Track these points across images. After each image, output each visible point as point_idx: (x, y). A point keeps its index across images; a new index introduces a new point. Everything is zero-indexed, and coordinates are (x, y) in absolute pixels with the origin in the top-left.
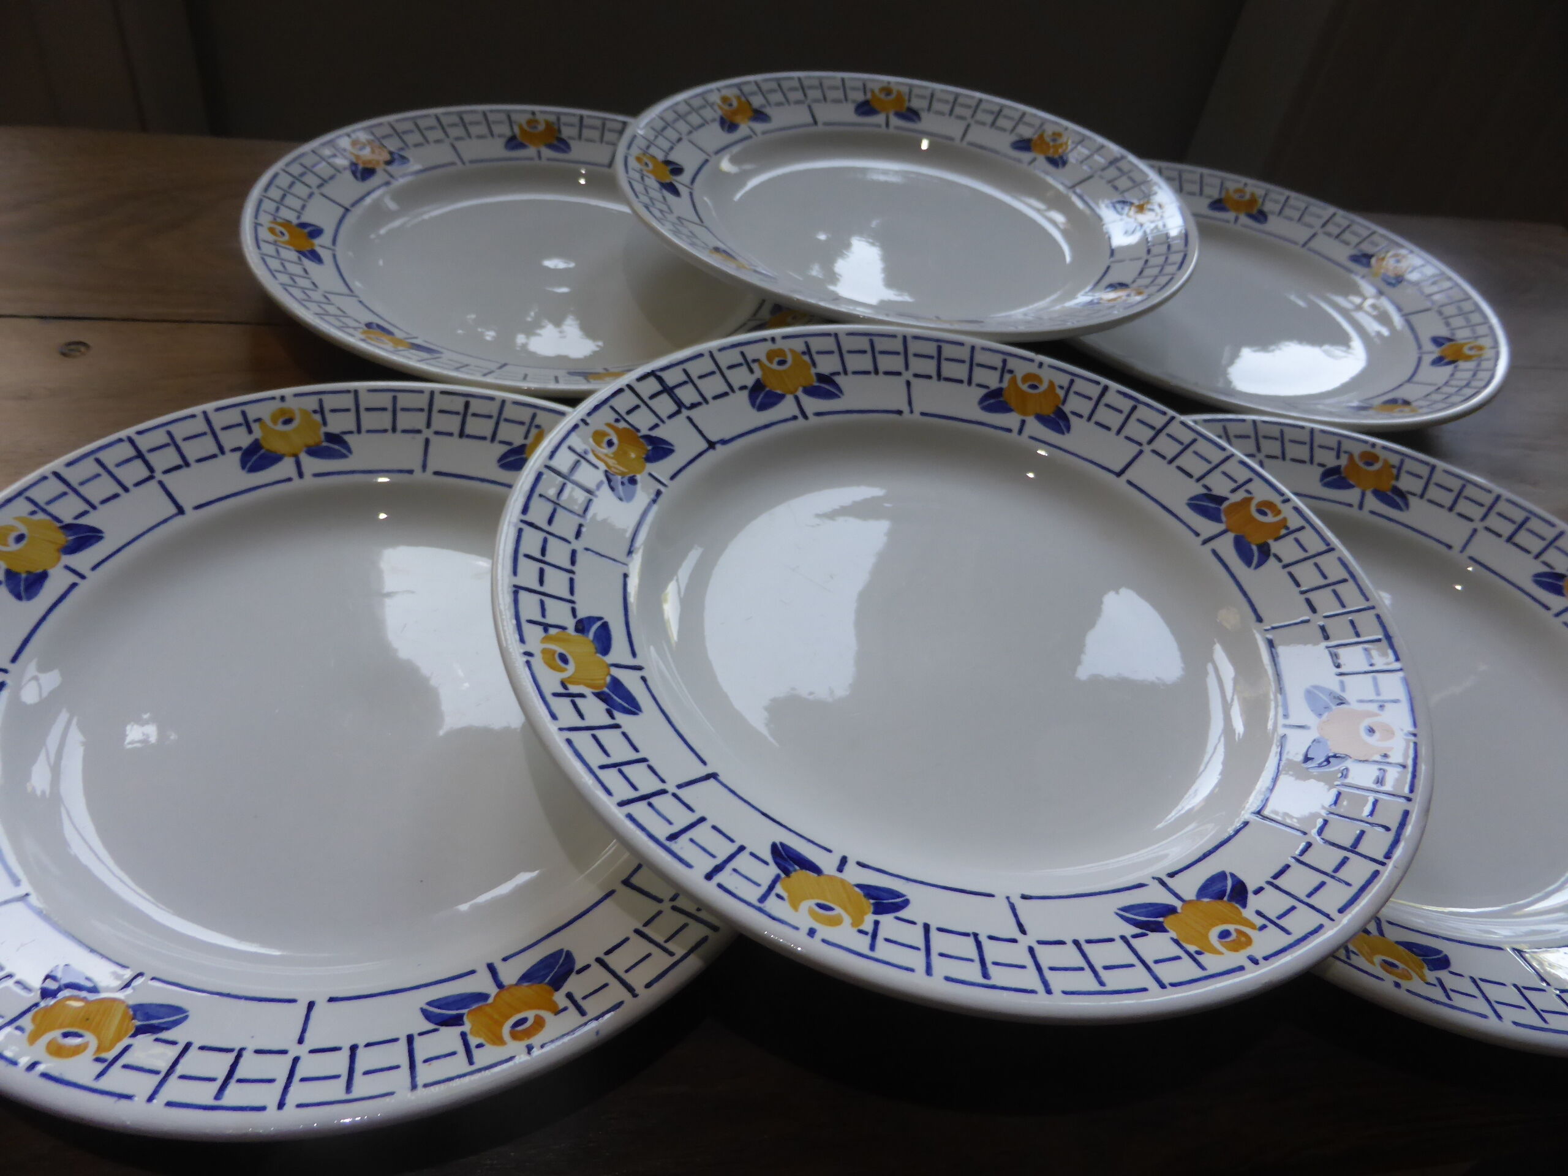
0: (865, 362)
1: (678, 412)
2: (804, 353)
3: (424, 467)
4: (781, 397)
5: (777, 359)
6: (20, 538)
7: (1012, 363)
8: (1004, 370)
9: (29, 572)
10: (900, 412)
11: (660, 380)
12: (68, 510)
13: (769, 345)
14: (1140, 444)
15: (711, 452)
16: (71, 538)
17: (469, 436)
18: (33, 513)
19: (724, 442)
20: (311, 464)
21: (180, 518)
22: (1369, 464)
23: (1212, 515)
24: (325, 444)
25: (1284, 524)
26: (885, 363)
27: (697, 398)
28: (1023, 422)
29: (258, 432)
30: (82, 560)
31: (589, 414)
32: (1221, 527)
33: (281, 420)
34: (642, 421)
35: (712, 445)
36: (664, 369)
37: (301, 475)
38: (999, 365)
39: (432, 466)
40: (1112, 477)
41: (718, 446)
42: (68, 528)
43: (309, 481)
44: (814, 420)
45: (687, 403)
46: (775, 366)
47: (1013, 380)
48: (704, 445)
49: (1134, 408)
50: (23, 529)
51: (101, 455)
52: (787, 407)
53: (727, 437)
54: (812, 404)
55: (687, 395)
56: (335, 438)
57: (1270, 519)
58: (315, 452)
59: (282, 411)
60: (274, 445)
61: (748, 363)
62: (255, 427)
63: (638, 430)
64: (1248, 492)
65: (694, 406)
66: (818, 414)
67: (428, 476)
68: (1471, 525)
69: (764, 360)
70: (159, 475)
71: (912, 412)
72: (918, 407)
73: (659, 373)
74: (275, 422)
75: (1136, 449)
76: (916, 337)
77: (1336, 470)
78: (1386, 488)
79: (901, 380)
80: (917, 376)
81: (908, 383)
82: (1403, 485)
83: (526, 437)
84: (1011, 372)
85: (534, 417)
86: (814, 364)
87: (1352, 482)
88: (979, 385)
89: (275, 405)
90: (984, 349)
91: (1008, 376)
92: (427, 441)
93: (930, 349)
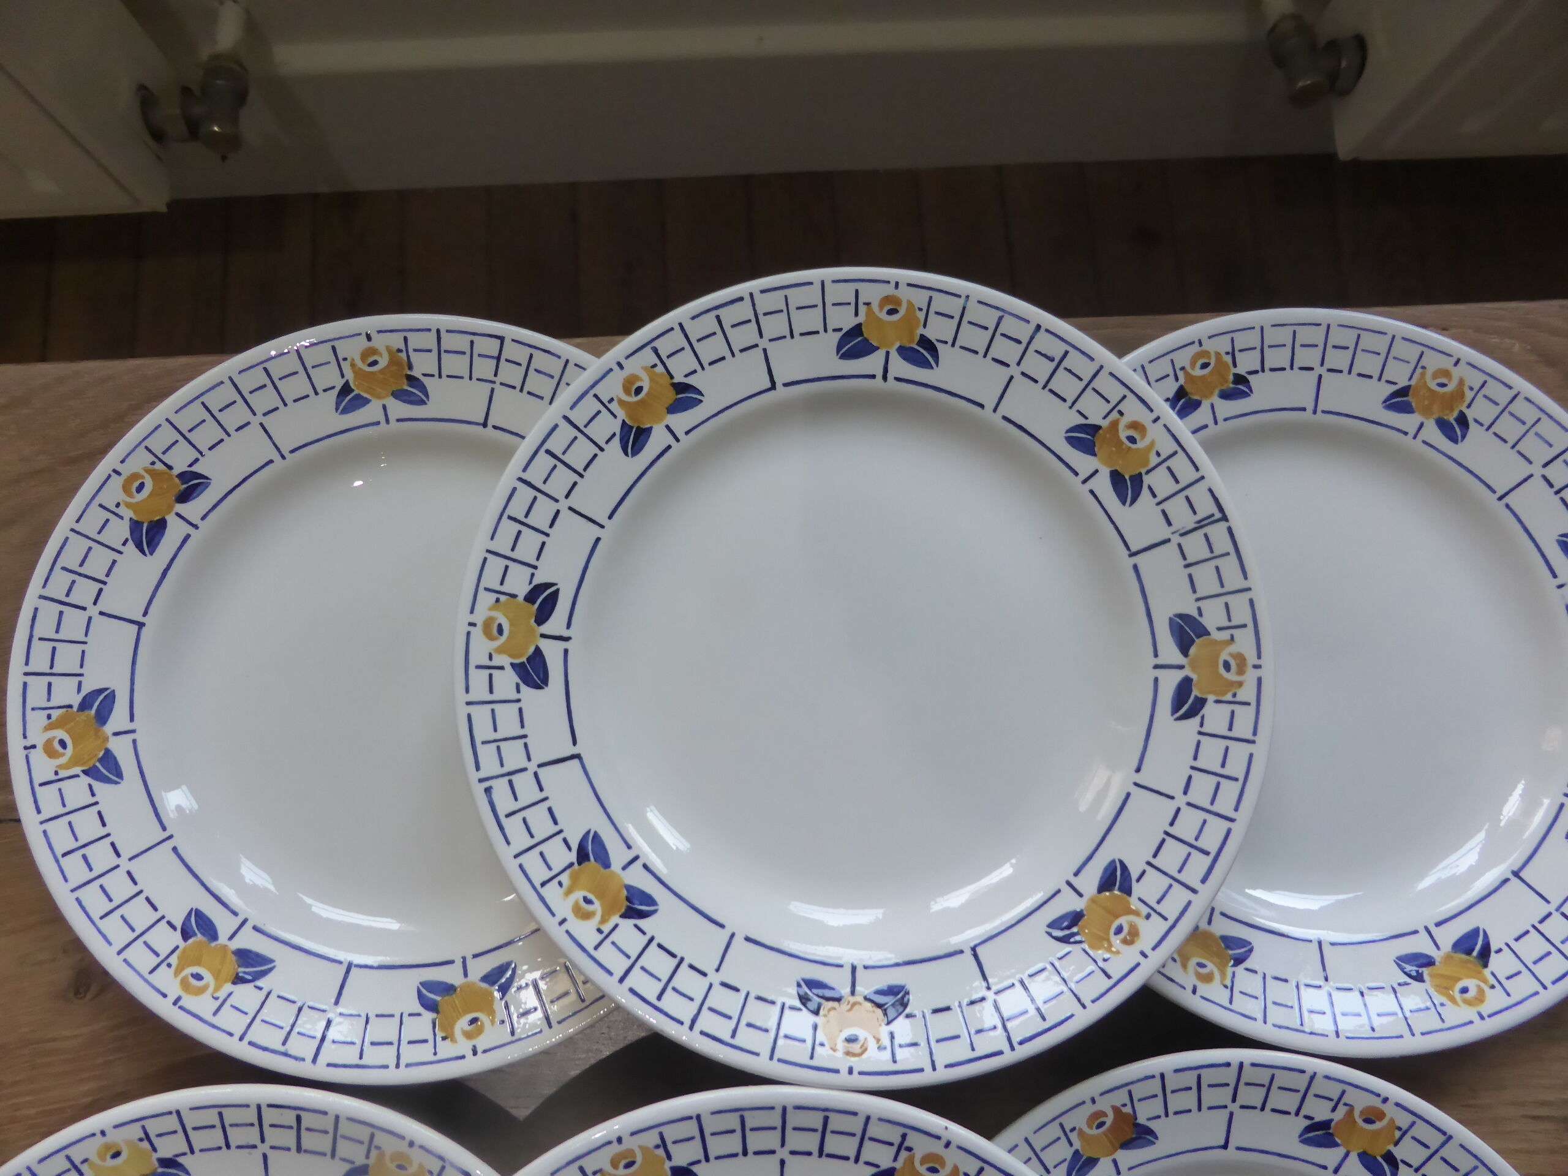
0: (731, 1144)
2: (657, 1147)
5: (624, 1162)
7: (915, 1139)
8: (903, 1147)
13: (614, 1148)
17: (306, 1151)
22: (1368, 1121)
24: (160, 1170)
26: (758, 1141)
33: (108, 1156)
38: (897, 1140)
46: (621, 1171)
47: (910, 1161)
56: (168, 1163)
59: (107, 1147)
62: (84, 1167)
69: (608, 1169)
74: (103, 1159)
76: (798, 1108)
77: (1325, 1125)
78: (1378, 1152)
79: (774, 1160)
80: (793, 1153)
81: (782, 1163)
82: (1399, 1153)
83: (367, 1157)
84: (909, 1149)
85: (372, 1136)
86: (669, 1157)
87: (1338, 1140)
88: (867, 1163)
89: (99, 1140)
90: (880, 1120)
91: (904, 1154)
92: (265, 1157)
93: (815, 1119)
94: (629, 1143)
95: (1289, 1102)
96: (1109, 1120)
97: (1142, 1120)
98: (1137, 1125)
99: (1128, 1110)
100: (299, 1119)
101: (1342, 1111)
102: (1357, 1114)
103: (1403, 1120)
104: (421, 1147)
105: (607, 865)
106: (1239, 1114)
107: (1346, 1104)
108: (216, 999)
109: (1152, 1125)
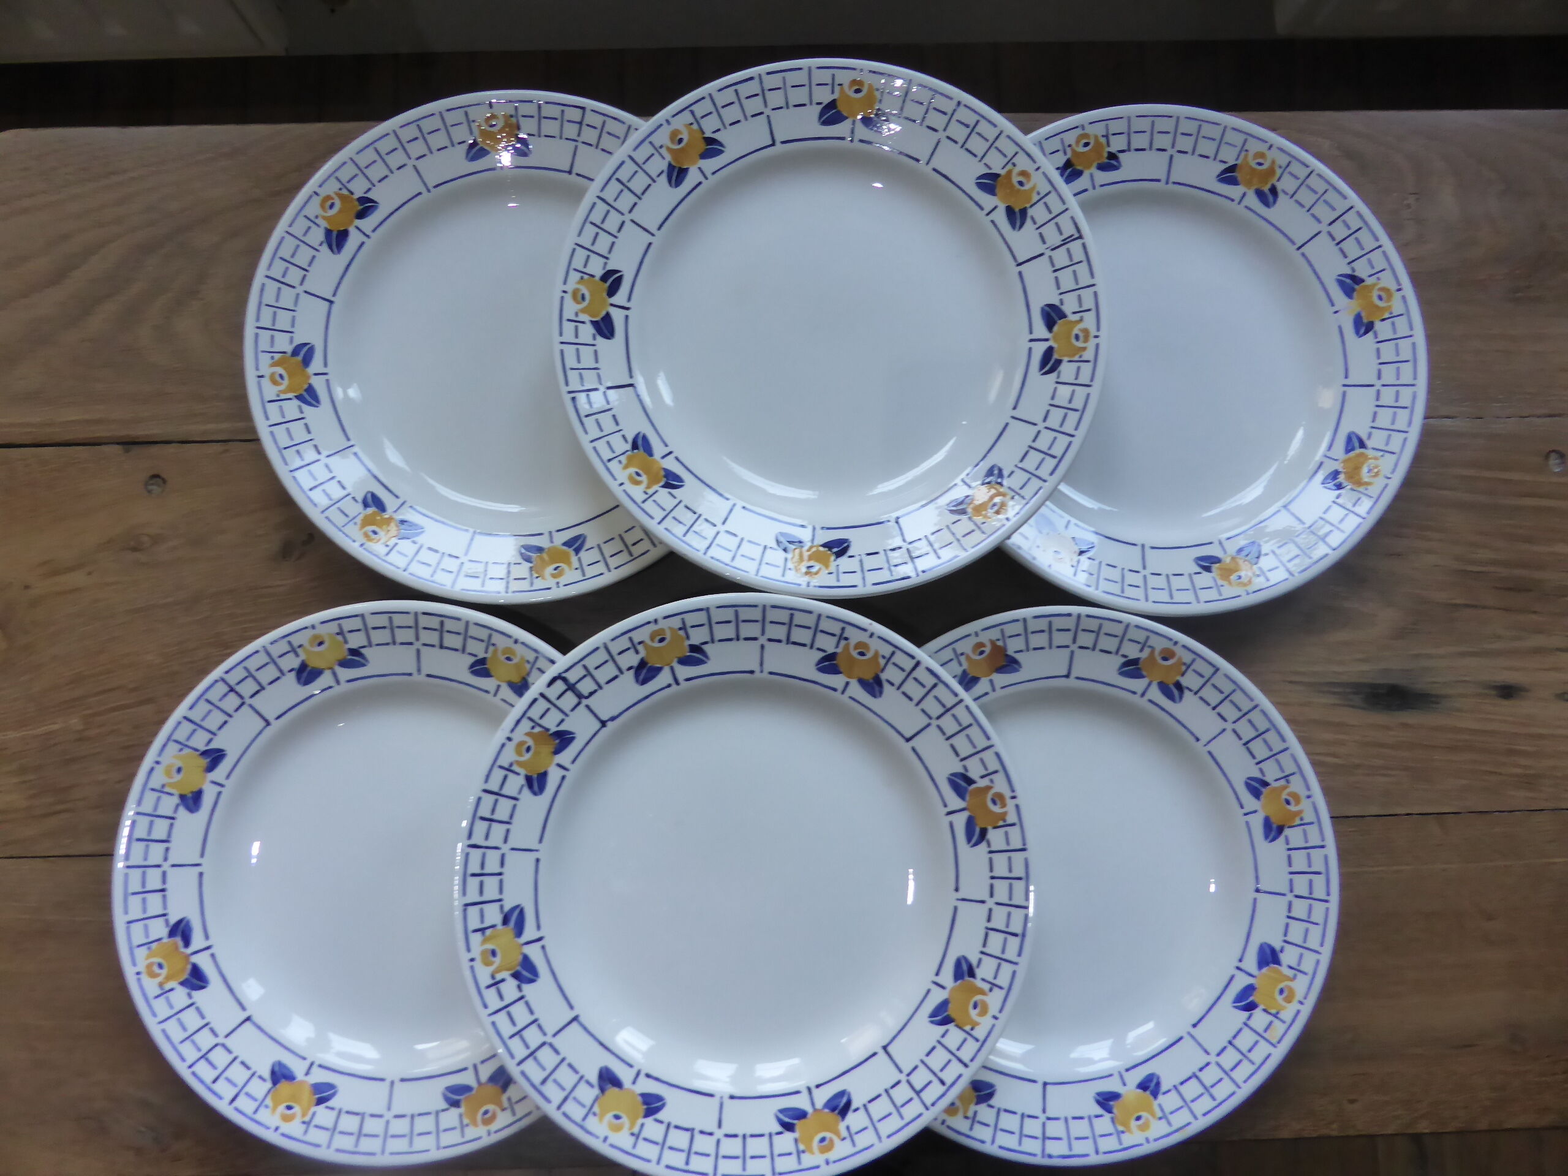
0: (728, 631)
1: (579, 704)
2: (680, 629)
3: (419, 671)
4: (660, 669)
5: (658, 638)
6: (179, 770)
7: (850, 632)
8: (842, 637)
9: (192, 792)
10: (752, 672)
11: (565, 680)
12: (200, 741)
13: (652, 627)
14: (930, 718)
15: (604, 729)
16: (208, 760)
17: (446, 648)
18: (181, 750)
19: (613, 719)
20: (345, 674)
21: (269, 728)
22: (1165, 659)
23: (960, 793)
24: (350, 657)
25: (1003, 817)
26: (747, 630)
27: (594, 687)
28: (847, 684)
29: (303, 656)
30: (219, 774)
31: (512, 731)
32: (962, 804)
33: (316, 643)
34: (551, 722)
35: (604, 724)
36: (567, 671)
37: (338, 682)
38: (838, 632)
39: (425, 671)
40: (902, 741)
41: (609, 724)
42: (205, 753)
43: (344, 687)
44: (684, 685)
45: (586, 693)
46: (656, 645)
47: (847, 647)
48: (598, 725)
49: (935, 686)
50: (179, 764)
51: (208, 696)
52: (664, 678)
53: (616, 713)
54: (683, 672)
55: (585, 687)
56: (354, 652)
57: (996, 809)
58: (344, 664)
59: (315, 637)
60: (314, 663)
61: (634, 646)
62: (299, 651)
63: (547, 730)
64: (992, 781)
65: (591, 694)
66: (688, 680)
67: (422, 678)
68: (1224, 725)
69: (648, 641)
70: (248, 701)
71: (762, 672)
72: (768, 667)
73: (564, 675)
74: (312, 645)
75: (926, 721)
76: (774, 607)
77: (1135, 662)
78: (1170, 681)
79: (757, 644)
80: (770, 640)
81: (762, 647)
82: (1185, 681)
83: (486, 652)
84: (846, 639)
85: (490, 636)
86: (688, 637)
87: (1144, 673)
88: (819, 649)
89: (309, 633)
90: (828, 617)
91: (843, 643)
92: (418, 651)
93: (784, 616)
94: (662, 624)
95: (1110, 644)
96: (988, 649)
97: (1010, 652)
98: (1007, 656)
99: (1000, 643)
100: (442, 623)
101: (1147, 651)
102: (1157, 653)
103: (1187, 657)
104: (523, 643)
105: (651, 454)
106: (1078, 652)
107: (1150, 647)
108: (387, 546)
109: (1017, 656)
